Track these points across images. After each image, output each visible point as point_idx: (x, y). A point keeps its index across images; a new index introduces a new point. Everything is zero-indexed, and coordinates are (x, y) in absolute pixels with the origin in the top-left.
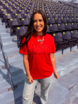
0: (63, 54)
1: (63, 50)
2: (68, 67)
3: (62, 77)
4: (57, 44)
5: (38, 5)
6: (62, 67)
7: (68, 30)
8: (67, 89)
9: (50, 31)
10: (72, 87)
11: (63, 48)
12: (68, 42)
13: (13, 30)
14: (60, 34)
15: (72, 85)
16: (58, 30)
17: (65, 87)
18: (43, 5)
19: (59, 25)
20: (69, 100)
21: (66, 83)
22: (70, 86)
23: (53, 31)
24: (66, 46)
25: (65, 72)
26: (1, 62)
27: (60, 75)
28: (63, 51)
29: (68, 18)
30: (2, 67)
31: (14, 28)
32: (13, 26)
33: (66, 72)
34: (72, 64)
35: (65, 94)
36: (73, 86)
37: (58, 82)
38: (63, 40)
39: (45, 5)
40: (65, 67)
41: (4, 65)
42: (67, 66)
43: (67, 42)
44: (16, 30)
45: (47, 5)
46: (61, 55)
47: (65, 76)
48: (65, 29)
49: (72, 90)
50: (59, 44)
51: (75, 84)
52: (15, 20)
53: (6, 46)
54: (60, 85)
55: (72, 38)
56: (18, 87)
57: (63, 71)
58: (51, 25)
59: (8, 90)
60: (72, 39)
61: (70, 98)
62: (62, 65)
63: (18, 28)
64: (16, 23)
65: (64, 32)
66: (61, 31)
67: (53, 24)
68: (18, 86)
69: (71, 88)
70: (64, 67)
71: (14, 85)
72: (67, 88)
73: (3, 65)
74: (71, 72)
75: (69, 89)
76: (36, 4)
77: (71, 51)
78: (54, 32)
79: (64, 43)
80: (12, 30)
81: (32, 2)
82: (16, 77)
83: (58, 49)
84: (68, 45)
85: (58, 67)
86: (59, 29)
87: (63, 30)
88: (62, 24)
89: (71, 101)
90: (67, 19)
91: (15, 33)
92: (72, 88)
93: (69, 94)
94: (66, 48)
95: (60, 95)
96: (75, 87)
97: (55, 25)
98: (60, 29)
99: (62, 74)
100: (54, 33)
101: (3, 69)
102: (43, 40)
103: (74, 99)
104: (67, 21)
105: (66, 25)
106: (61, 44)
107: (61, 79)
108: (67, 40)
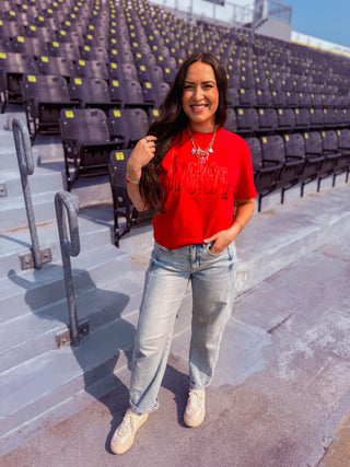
2: (260, 262)
3: (239, 295)
5: (123, 28)
8: (264, 332)
10: (279, 325)
13: (40, 121)
15: (279, 319)
17: (257, 325)
18: (142, 31)
20: (276, 363)
21: (258, 315)
22: (274, 322)
25: (248, 277)
29: (243, 91)
30: (22, 258)
31: (46, 114)
32: (41, 104)
33: (254, 278)
34: (272, 251)
35: (260, 346)
36: (284, 322)
39: (148, 31)
40: (252, 261)
41: (30, 252)
42: (257, 257)
44: (59, 120)
45: (156, 32)
49: (279, 335)
51: (286, 315)
52: (46, 81)
55: (264, 161)
56: (91, 333)
57: (244, 273)
59: (54, 343)
60: (264, 167)
61: (277, 357)
63: (69, 114)
64: (54, 96)
68: (91, 328)
69: (275, 328)
71: (79, 324)
72: (264, 327)
73: (21, 255)
74: (266, 280)
75: (269, 332)
76: (114, 24)
77: (259, 210)
80: (37, 121)
81: (95, 13)
90: (239, 91)
91: (58, 134)
92: (280, 328)
93: (272, 346)
95: (246, 350)
96: (289, 323)
99: (242, 284)
101: (23, 269)
102: (211, 150)
103: (292, 357)
104: (240, 99)
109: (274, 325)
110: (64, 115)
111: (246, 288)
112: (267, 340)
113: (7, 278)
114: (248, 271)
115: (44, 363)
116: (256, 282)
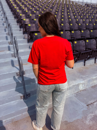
0: (85, 65)
1: (85, 61)
2: (89, 81)
3: (80, 91)
4: (78, 53)
5: (60, 9)
6: (82, 79)
7: (94, 38)
8: (85, 105)
9: (71, 38)
10: (92, 103)
11: (85, 58)
12: (92, 52)
14: (82, 42)
15: (92, 101)
16: (80, 38)
17: (84, 102)
18: (66, 9)
19: (83, 31)
20: (86, 117)
21: (85, 99)
22: (90, 102)
23: (74, 38)
24: (89, 56)
25: (84, 85)
26: (16, 69)
27: (78, 88)
28: (85, 63)
29: (94, 24)
30: (17, 73)
31: (32, 34)
32: (31, 32)
33: (87, 86)
34: (94, 78)
35: (82, 110)
36: (94, 103)
37: (75, 96)
38: (86, 48)
39: (68, 9)
40: (86, 80)
41: (19, 72)
42: (89, 79)
43: (90, 52)
44: (33, 36)
45: (70, 9)
46: (83, 66)
47: (85, 90)
48: (89, 37)
49: (91, 107)
50: (81, 53)
51: (95, 100)
52: (33, 25)
53: (22, 53)
54: (78, 100)
56: (31, 96)
57: (83, 84)
58: (73, 32)
59: (20, 98)
61: (87, 115)
62: (82, 78)
63: (36, 34)
64: (34, 29)
65: (88, 39)
66: (84, 38)
67: (75, 30)
68: (31, 95)
69: (90, 104)
70: (84, 80)
71: (27, 93)
72: (86, 104)
73: (17, 72)
74: (92, 87)
75: (87, 105)
76: (58, 8)
78: (76, 39)
79: (87, 53)
80: (30, 36)
81: (53, 6)
82: (30, 85)
83: (78, 59)
84: (91, 55)
85: (77, 79)
86: (82, 36)
87: (87, 38)
88: (86, 31)
89: (88, 118)
90: (93, 24)
91: (32, 40)
92: (92, 105)
93: (87, 110)
94: (89, 59)
95: (77, 110)
97: (78, 32)
98: (84, 36)
99: (82, 87)
100: (76, 41)
101: (17, 76)
103: (93, 116)
104: (93, 27)
105: (91, 32)
106: (83, 54)
107: (79, 93)
108: (90, 49)
109: (90, 103)
110: (35, 35)
111: (83, 89)
112: (85, 108)
113: (13, 78)
114: (84, 84)
115: (16, 103)
116: (87, 87)
